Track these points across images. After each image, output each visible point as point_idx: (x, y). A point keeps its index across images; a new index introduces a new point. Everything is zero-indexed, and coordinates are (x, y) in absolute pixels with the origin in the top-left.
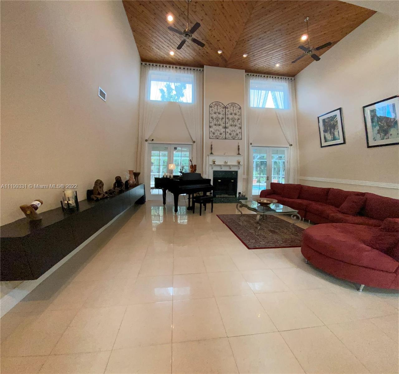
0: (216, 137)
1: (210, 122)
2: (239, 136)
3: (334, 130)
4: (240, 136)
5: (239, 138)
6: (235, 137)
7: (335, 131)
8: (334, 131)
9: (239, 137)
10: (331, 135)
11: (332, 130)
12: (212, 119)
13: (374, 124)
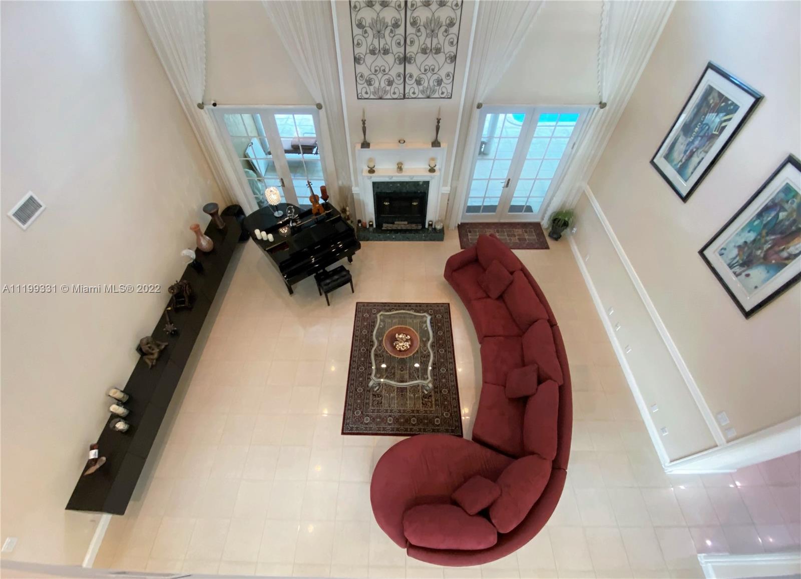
0: (374, 93)
1: (356, 42)
2: (446, 87)
4: (449, 87)
5: (443, 93)
6: (434, 91)
9: (444, 90)
11: (697, 143)
12: (360, 31)
13: (756, 223)
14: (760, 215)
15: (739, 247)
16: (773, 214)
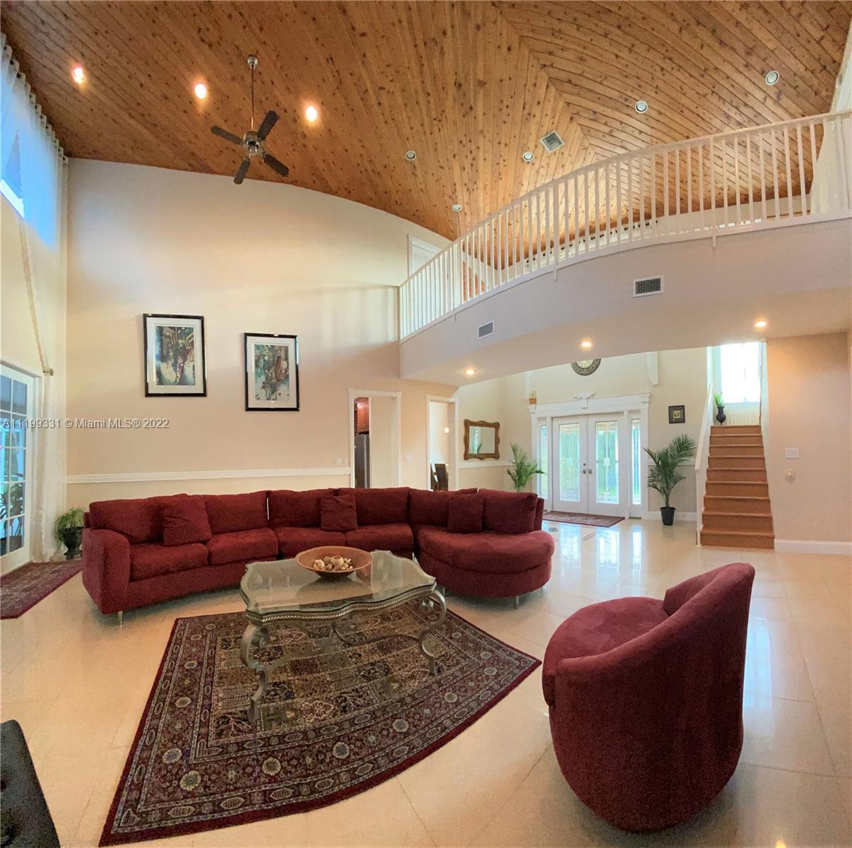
3: (185, 360)
7: (186, 363)
8: (184, 362)
10: (175, 370)
11: (180, 361)
13: (259, 370)
14: (257, 366)
15: (263, 387)
16: (262, 361)
